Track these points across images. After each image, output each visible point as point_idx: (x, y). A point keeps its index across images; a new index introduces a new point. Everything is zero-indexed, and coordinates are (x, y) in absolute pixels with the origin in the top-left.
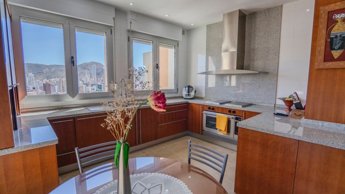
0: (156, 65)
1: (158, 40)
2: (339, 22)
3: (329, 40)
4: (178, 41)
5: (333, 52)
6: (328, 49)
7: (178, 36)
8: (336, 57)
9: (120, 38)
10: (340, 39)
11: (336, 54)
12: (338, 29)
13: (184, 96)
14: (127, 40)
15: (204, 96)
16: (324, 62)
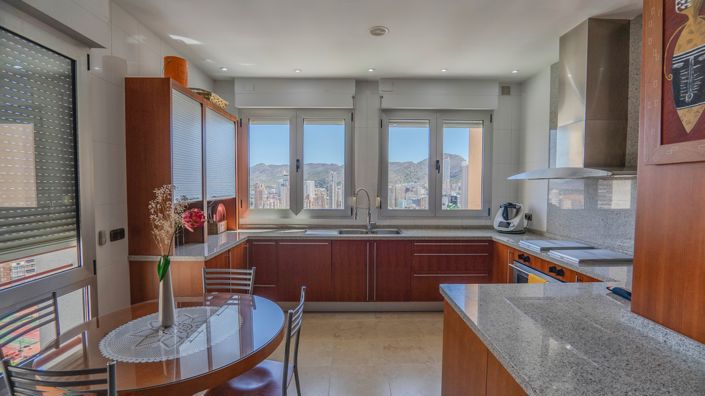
0: (434, 163)
1: (441, 117)
2: (690, 17)
3: (670, 77)
4: (492, 111)
5: (681, 112)
6: (670, 103)
7: (492, 100)
8: (688, 128)
9: (367, 123)
10: (696, 71)
11: (688, 117)
12: (690, 41)
13: (496, 226)
14: (377, 125)
15: (545, 230)
16: (662, 143)
